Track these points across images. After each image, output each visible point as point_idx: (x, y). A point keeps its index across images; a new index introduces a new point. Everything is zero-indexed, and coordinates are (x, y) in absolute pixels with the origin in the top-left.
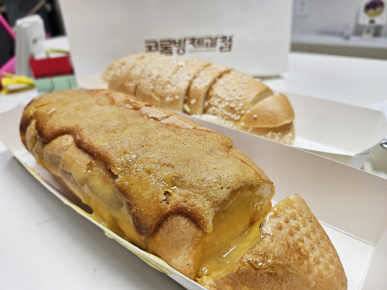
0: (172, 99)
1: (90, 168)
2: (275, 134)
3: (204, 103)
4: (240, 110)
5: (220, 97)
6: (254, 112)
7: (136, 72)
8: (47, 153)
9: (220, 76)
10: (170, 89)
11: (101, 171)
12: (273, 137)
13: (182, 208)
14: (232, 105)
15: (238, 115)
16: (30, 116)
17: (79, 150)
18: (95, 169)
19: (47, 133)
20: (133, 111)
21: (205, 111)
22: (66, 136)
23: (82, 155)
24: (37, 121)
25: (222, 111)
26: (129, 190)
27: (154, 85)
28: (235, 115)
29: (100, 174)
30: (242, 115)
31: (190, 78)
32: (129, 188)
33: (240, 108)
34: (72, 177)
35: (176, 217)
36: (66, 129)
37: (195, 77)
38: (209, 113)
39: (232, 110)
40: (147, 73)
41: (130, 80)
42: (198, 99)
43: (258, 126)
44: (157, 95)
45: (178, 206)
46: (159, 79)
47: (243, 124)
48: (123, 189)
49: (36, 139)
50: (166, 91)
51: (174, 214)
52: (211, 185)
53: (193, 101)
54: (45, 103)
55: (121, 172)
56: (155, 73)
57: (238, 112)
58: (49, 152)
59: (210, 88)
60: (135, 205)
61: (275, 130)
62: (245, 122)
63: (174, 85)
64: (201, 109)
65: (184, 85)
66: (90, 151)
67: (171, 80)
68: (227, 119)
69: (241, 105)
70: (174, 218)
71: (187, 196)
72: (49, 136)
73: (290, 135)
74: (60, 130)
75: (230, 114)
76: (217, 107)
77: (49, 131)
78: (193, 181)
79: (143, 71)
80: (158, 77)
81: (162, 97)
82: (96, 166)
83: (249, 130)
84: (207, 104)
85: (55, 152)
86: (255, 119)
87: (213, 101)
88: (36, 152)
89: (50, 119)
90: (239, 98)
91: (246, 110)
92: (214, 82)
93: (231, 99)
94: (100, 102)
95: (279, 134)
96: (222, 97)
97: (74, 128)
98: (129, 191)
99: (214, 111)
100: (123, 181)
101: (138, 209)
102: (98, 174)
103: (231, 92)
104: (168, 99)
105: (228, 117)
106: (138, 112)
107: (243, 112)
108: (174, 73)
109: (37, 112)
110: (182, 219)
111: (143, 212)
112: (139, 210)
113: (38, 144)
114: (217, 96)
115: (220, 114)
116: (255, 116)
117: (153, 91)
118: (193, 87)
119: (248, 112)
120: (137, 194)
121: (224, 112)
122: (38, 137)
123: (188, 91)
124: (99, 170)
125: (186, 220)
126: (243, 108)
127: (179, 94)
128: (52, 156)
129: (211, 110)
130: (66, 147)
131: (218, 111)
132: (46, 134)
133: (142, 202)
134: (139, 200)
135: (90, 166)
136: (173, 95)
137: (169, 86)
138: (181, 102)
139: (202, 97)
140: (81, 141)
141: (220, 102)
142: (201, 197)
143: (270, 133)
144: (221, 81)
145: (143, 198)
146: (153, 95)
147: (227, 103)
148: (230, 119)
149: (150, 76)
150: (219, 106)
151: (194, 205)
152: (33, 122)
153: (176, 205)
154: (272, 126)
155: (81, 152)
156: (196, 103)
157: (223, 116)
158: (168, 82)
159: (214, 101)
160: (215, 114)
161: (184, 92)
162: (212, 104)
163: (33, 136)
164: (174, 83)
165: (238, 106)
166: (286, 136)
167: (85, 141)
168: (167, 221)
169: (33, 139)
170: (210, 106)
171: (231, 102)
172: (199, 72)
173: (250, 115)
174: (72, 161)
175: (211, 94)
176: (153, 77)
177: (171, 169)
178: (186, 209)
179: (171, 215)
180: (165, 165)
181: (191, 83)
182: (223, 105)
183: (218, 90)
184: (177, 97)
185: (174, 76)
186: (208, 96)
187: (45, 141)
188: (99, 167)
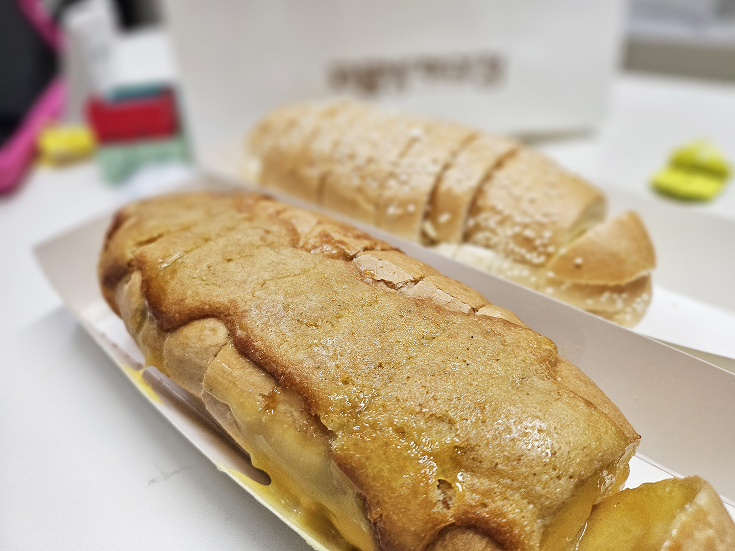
0: (399, 211)
1: (271, 405)
2: (615, 296)
3: (466, 220)
4: (545, 246)
5: (499, 213)
6: (576, 252)
7: (323, 146)
8: (170, 351)
9: (499, 164)
10: (394, 188)
11: (296, 414)
12: (612, 301)
13: (477, 519)
14: (529, 233)
15: (540, 254)
16: (126, 261)
17: (243, 360)
18: (282, 408)
19: (168, 310)
20: (340, 263)
21: (467, 237)
22: (211, 323)
23: (250, 372)
24: (144, 278)
25: (507, 244)
26: (362, 469)
27: (363, 178)
28: (534, 255)
29: (294, 421)
30: (549, 256)
31: (437, 169)
32: (362, 466)
33: (546, 241)
34: (231, 414)
35: (463, 533)
36: (210, 306)
37: (446, 167)
38: (476, 243)
39: (528, 243)
40: (345, 150)
41: (311, 163)
42: (454, 213)
43: (583, 281)
44: (369, 200)
45: (470, 516)
46: (373, 167)
47: (551, 274)
48: (348, 466)
49: (143, 314)
50: (388, 193)
51: (459, 527)
52: (537, 469)
53: (444, 218)
54: (155, 235)
55: (342, 426)
56: (364, 151)
57: (541, 249)
58: (177, 352)
59: (479, 192)
60: (378, 503)
61: (618, 290)
62: (556, 269)
63: (404, 183)
64: (458, 234)
65: (425, 184)
66: (267, 368)
67: (398, 171)
68: (516, 261)
69: (547, 234)
70: (460, 536)
71: (488, 493)
72: (174, 317)
73: (645, 296)
74: (197, 308)
75: (523, 251)
76: (493, 231)
77: (175, 308)
78: (497, 460)
79: (336, 144)
80: (370, 160)
81: (380, 206)
82: (283, 402)
83: (563, 288)
84: (471, 222)
85: (190, 354)
86: (578, 267)
87: (486, 220)
88: (145, 341)
89: (172, 278)
90: (544, 220)
91: (558, 245)
92: (488, 178)
93: (527, 220)
94: (270, 238)
95: (625, 295)
96: (507, 212)
97: (227, 306)
98: (362, 471)
99: (488, 239)
100: (348, 449)
101: (385, 514)
102: (290, 420)
103: (525, 205)
104: (392, 210)
105: (518, 258)
106: (351, 265)
107: (551, 249)
108: (402, 154)
109: (141, 255)
110: (477, 538)
111: (395, 523)
112: (387, 516)
113: (150, 327)
114: (494, 210)
115: (501, 247)
116: (579, 261)
117: (360, 190)
118: (444, 187)
119: (563, 251)
120: (382, 482)
121: (512, 246)
122: (149, 314)
123: (433, 196)
124: (291, 412)
125: (484, 542)
126: (552, 241)
127: (415, 202)
128: (181, 361)
129: (480, 236)
130: (213, 348)
131: (494, 240)
132: (168, 312)
133: (393, 500)
134: (386, 495)
135: (271, 401)
136: (403, 204)
137: (392, 183)
138: (419, 217)
139: (463, 210)
140: (246, 342)
141: (502, 223)
142: (517, 496)
143: (606, 295)
144: (501, 176)
145: (393, 490)
146: (360, 199)
147: (517, 229)
148: (523, 261)
149: (352, 157)
150: (500, 230)
151: (502, 515)
152: (136, 278)
153: (466, 512)
154: (612, 283)
155: (247, 365)
156: (450, 223)
157: (508, 254)
158: (392, 175)
159: (489, 220)
160: (488, 246)
161: (425, 198)
162: (483, 224)
163: (137, 310)
164: (403, 177)
165: (541, 237)
166: (638, 300)
167: (258, 344)
168: (444, 540)
169: (138, 314)
170: (478, 228)
171: (526, 226)
172: (454, 154)
173: (566, 259)
174: (230, 382)
175: (480, 203)
176: (360, 161)
177: (447, 426)
178: (486, 522)
179: (453, 530)
180: (433, 418)
181: (439, 179)
182: (509, 231)
183: (495, 196)
184: (411, 208)
185: (405, 161)
186: (474, 209)
187: (165, 326)
188: (292, 406)
